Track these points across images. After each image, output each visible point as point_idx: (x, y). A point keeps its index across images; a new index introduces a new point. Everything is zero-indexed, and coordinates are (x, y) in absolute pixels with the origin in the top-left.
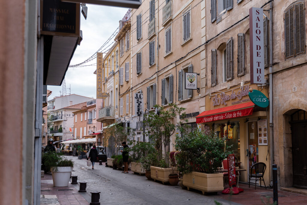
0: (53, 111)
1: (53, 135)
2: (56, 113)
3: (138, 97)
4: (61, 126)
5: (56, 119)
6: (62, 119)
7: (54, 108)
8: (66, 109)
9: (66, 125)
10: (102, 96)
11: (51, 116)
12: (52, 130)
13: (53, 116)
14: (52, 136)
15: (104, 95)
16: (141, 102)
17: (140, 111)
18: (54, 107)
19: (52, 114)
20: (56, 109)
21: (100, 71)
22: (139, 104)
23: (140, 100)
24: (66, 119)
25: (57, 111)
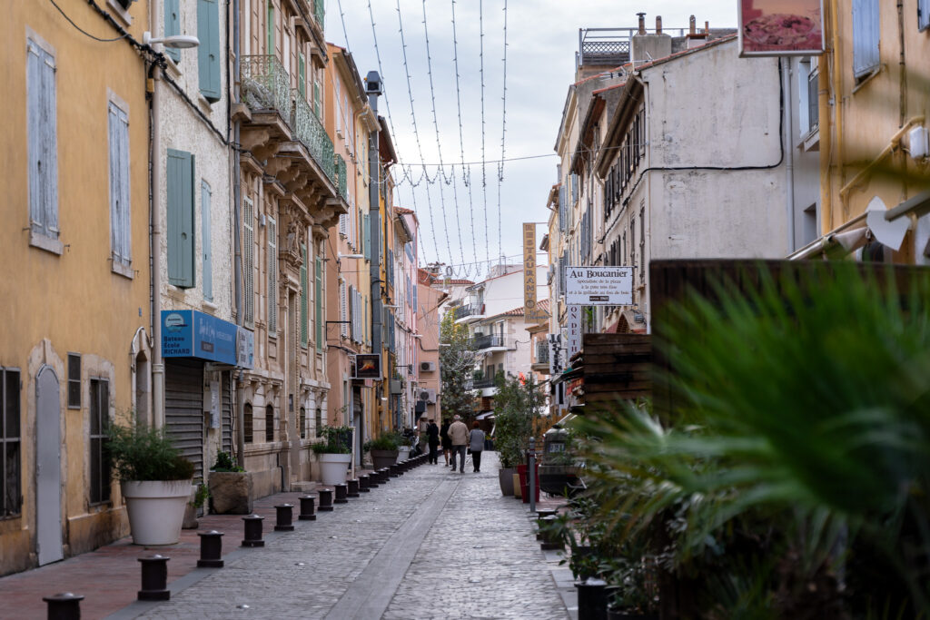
0: (480, 320)
1: (480, 393)
2: (488, 328)
3: (556, 339)
4: (501, 366)
5: (489, 345)
6: (502, 345)
7: (483, 312)
8: (511, 315)
9: (513, 364)
10: (537, 318)
11: (476, 334)
12: (481, 378)
13: (481, 334)
14: (478, 396)
15: (540, 315)
16: (560, 349)
17: (559, 364)
18: (484, 308)
19: (477, 330)
20: (489, 314)
21: (530, 263)
22: (557, 353)
23: (558, 346)
24: (514, 347)
25: (490, 322)
